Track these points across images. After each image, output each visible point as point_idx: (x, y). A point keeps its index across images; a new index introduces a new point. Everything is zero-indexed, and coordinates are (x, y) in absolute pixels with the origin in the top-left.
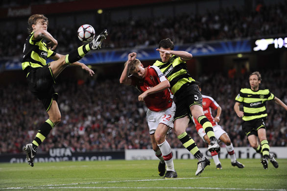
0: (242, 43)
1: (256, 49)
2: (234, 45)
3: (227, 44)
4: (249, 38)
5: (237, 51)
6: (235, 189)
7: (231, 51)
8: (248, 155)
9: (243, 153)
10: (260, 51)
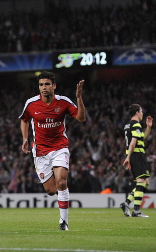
0: (41, 57)
1: (59, 66)
2: (31, 59)
3: (21, 58)
4: (50, 52)
5: (35, 68)
6: (20, 249)
7: (28, 68)
8: (46, 202)
9: (40, 201)
10: (64, 68)
